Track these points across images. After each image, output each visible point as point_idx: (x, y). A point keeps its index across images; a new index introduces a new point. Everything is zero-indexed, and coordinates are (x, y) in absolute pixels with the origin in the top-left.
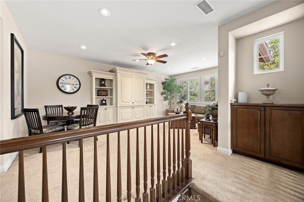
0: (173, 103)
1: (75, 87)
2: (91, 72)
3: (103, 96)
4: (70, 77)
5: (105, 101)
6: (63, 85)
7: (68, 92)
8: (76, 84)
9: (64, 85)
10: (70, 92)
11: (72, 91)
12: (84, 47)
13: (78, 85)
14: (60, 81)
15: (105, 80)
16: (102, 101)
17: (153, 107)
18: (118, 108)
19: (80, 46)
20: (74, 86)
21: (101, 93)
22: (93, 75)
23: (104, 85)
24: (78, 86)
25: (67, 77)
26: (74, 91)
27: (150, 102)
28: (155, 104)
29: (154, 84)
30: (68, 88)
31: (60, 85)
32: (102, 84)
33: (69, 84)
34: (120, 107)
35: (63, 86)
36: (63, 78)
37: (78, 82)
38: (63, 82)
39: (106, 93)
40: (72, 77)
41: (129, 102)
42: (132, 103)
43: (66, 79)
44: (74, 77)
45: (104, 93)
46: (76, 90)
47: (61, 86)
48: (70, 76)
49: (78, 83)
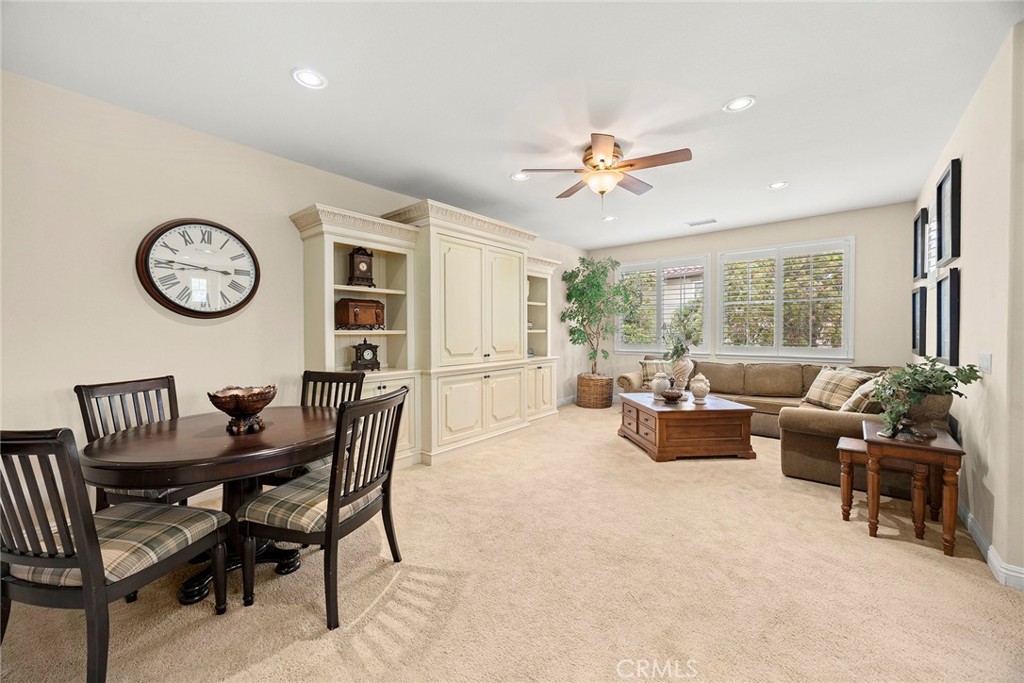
0: (603, 351)
1: (234, 285)
2: (317, 213)
3: (364, 327)
4: (210, 234)
5: (374, 349)
6: (169, 272)
7: (198, 309)
8: (237, 272)
9: (178, 274)
10: (208, 310)
11: (219, 306)
12: (309, 78)
13: (247, 273)
14: (157, 253)
15: (371, 255)
16: (359, 349)
17: (545, 371)
18: (434, 383)
19: (292, 72)
20: (228, 279)
21: (356, 315)
22: (325, 227)
23: (368, 280)
24: (247, 282)
25: (195, 231)
26: (229, 306)
27: (535, 348)
28: (549, 356)
29: (546, 280)
30: (200, 292)
31: (157, 274)
32: (361, 271)
33: (205, 269)
34: (442, 375)
35: (171, 280)
36: (172, 237)
37: (246, 263)
38: (170, 257)
39: (377, 316)
40: (219, 237)
41: (471, 354)
42: (482, 359)
43: (188, 241)
44: (228, 236)
45: (367, 316)
46: (236, 298)
47: (163, 280)
48: (209, 228)
49: (250, 267)
